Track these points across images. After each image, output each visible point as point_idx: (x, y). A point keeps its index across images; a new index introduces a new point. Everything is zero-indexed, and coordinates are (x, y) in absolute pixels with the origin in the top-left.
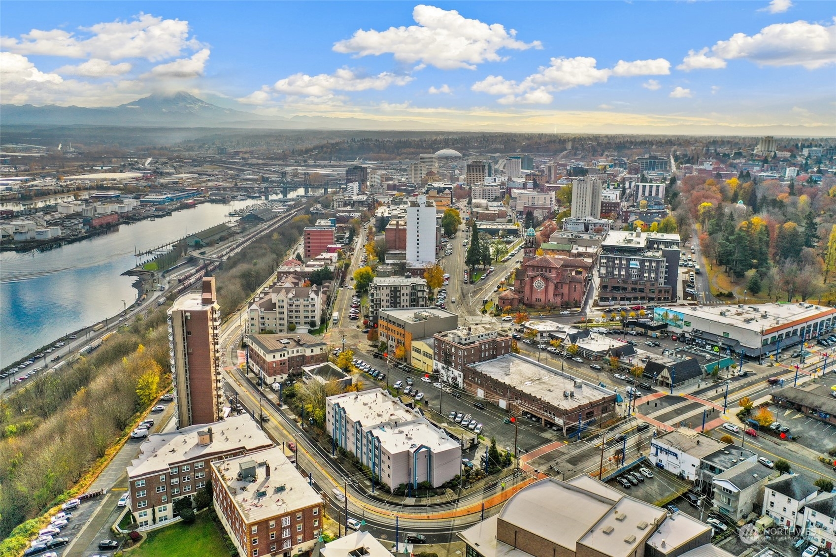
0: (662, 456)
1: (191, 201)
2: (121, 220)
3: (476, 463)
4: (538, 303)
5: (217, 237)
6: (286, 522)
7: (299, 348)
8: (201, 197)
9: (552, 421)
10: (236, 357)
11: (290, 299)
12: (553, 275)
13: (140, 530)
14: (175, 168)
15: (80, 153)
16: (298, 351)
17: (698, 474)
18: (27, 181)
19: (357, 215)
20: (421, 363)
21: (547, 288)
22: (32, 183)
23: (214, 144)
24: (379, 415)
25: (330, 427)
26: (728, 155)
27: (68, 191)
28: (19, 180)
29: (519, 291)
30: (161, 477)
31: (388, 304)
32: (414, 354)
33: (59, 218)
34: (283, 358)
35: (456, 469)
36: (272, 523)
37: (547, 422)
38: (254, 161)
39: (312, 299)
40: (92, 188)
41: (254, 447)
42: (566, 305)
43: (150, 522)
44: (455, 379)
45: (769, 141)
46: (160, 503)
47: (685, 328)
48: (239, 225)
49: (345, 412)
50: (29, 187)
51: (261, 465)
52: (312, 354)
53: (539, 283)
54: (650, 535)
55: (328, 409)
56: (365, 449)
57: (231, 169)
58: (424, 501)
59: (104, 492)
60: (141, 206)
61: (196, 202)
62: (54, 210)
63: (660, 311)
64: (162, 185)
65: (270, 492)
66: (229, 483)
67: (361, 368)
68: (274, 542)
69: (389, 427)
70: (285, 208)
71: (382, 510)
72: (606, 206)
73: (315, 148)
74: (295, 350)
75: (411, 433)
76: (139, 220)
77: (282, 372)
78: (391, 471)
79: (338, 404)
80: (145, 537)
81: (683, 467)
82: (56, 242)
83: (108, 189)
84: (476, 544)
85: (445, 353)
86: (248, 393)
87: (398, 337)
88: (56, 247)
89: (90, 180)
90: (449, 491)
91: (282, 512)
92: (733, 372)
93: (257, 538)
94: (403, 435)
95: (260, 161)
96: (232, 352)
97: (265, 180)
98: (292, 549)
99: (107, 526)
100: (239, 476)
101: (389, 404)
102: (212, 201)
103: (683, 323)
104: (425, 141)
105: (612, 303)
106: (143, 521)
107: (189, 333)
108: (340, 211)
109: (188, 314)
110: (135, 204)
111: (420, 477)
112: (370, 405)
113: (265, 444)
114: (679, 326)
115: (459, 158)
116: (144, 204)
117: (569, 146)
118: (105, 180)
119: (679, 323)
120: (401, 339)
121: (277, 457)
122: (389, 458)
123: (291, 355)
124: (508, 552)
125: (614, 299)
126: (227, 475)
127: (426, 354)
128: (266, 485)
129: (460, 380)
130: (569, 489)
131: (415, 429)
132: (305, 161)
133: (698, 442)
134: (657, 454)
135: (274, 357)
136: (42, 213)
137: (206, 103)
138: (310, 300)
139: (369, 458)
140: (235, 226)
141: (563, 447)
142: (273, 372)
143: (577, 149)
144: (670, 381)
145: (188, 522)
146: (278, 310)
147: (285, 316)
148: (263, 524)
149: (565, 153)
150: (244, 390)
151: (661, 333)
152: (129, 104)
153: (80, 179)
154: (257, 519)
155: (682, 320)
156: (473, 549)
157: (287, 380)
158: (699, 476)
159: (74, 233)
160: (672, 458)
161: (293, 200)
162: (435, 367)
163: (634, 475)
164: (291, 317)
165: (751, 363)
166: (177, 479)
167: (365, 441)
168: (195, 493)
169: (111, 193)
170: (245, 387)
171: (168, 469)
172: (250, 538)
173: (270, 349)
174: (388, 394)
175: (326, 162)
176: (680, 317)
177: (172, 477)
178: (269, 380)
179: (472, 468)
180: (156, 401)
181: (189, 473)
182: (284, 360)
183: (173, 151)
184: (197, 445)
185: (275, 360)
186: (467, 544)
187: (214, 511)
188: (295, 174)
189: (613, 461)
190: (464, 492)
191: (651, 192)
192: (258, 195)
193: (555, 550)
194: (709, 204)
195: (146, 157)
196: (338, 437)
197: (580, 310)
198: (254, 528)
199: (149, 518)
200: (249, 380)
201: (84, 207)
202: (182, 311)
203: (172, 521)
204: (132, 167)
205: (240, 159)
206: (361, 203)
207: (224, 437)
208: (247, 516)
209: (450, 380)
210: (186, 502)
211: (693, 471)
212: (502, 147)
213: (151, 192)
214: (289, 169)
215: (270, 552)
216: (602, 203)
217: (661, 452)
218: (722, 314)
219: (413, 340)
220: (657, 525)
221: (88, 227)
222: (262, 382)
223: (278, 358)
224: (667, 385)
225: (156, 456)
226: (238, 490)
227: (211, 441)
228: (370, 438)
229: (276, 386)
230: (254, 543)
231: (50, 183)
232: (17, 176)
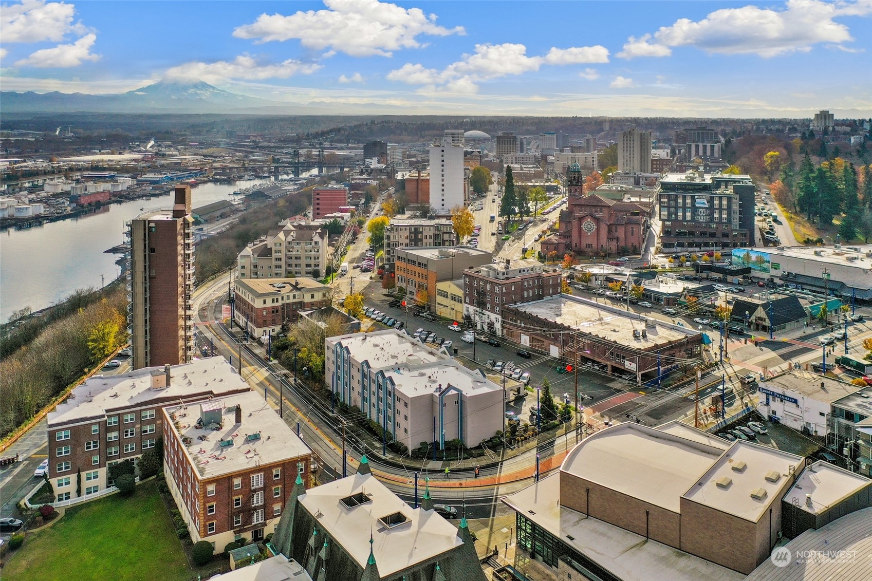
0: (776, 405)
1: (193, 180)
2: (113, 199)
3: (524, 417)
4: (589, 250)
5: (218, 213)
6: (257, 481)
7: (297, 293)
8: (204, 177)
9: (622, 368)
10: (221, 311)
11: (289, 243)
12: (604, 215)
13: (56, 504)
14: (179, 151)
15: (78, 138)
16: (294, 297)
17: (830, 425)
18: (16, 162)
19: (374, 183)
20: (449, 310)
21: (598, 230)
22: (21, 165)
23: (223, 128)
24: (394, 357)
25: (328, 379)
26: (782, 131)
27: (59, 172)
28: (7, 161)
29: (566, 235)
30: (94, 428)
31: (408, 241)
32: (439, 299)
33: (45, 197)
34: (276, 304)
35: (496, 423)
36: (237, 481)
37: (614, 369)
38: (266, 144)
39: (316, 243)
40: (87, 169)
41: (225, 391)
42: (623, 252)
43: (73, 493)
44: (491, 325)
45: (825, 116)
46: (90, 466)
47: (773, 272)
48: (243, 203)
49: (349, 353)
50: (18, 168)
51: (229, 410)
52: (313, 300)
53: (589, 225)
54: (787, 490)
55: (328, 354)
56: (374, 400)
57: (240, 151)
58: (455, 465)
59: (20, 459)
60: (137, 185)
61: (198, 182)
62: (41, 189)
63: (739, 253)
64: (162, 166)
65: (239, 441)
66: (183, 432)
67: (373, 316)
68: (239, 512)
69: (406, 369)
70: (296, 187)
71: (397, 476)
72: (656, 164)
73: (331, 131)
74: (291, 295)
75: (435, 375)
76: (133, 199)
77: (274, 323)
78: (408, 425)
79: (340, 343)
80: (62, 513)
81: (807, 418)
82: (37, 221)
83: (104, 169)
84: (531, 512)
85: (479, 293)
86: (229, 348)
87: (420, 280)
88: (36, 226)
89: (84, 161)
90: (489, 452)
91: (252, 465)
92: (845, 316)
93: (214, 503)
94: (426, 378)
95: (272, 145)
96: (216, 307)
97: (275, 161)
98: (265, 525)
99: (12, 502)
100: (199, 423)
101: (408, 346)
102: (215, 181)
103: (770, 265)
104: (450, 123)
105: (679, 249)
106: (64, 492)
107: (152, 250)
108: (356, 179)
109: (152, 225)
110: (130, 183)
111: (449, 433)
112: (381, 346)
113: (240, 388)
114: (765, 270)
115: (488, 139)
116: (140, 183)
117: (607, 127)
118: (102, 161)
119: (765, 265)
120: (424, 281)
121: (252, 402)
122: (406, 405)
123: (286, 301)
124: (578, 522)
125: (681, 245)
126: (183, 422)
127: (454, 298)
128: (234, 434)
129: (498, 326)
130: (657, 437)
131: (441, 371)
132: (321, 144)
133: (823, 384)
134: (768, 404)
135: (265, 303)
136: (26, 192)
137: (218, 90)
138: (313, 244)
139: (379, 411)
140: (239, 204)
141: (639, 398)
142: (262, 323)
143: (615, 130)
144: (767, 323)
145: (127, 493)
146: (274, 255)
147: (283, 263)
148: (224, 482)
149: (602, 133)
150: (225, 344)
151: (744, 278)
152: (137, 91)
153: (74, 161)
154: (216, 474)
155: (768, 262)
156: (527, 519)
157: (278, 334)
158: (833, 428)
159: (58, 211)
160: (789, 407)
161: (305, 179)
162: (466, 313)
163: (740, 430)
164: (290, 265)
165: (863, 308)
166: (115, 434)
167: (374, 388)
168: (140, 456)
169: (106, 173)
170: (227, 342)
171: (103, 416)
172: (204, 504)
173: (260, 292)
174: (406, 335)
175: (343, 145)
176: (766, 259)
177: (108, 430)
178: (258, 332)
179: (518, 424)
180: (112, 355)
181: (133, 425)
182: (277, 307)
183: (178, 135)
184: (149, 389)
185: (265, 306)
186: (518, 513)
187: (164, 478)
188: (309, 156)
189: (709, 413)
190: (509, 452)
191: (705, 152)
192: (267, 175)
193: (647, 513)
194: (777, 153)
195: (148, 140)
196: (339, 391)
197: (640, 257)
198: (211, 488)
199: (72, 488)
200: (232, 335)
201: (74, 185)
202: (145, 221)
203: (104, 492)
204: (132, 149)
205: (250, 142)
206: (380, 171)
207: (187, 381)
208: (202, 472)
209: (485, 327)
210: (127, 467)
211: (823, 421)
212: (534, 128)
213: (152, 172)
214: (302, 152)
215: (233, 528)
216: (653, 160)
217: (774, 400)
218: (816, 253)
219: (438, 281)
220: (794, 475)
221: (75, 205)
222: (248, 335)
223: (269, 304)
224: (764, 328)
225: (91, 401)
226: (195, 440)
227: (168, 384)
228: (381, 380)
229: (265, 339)
230: (210, 511)
231: (41, 164)
232: (6, 158)
